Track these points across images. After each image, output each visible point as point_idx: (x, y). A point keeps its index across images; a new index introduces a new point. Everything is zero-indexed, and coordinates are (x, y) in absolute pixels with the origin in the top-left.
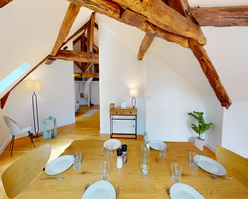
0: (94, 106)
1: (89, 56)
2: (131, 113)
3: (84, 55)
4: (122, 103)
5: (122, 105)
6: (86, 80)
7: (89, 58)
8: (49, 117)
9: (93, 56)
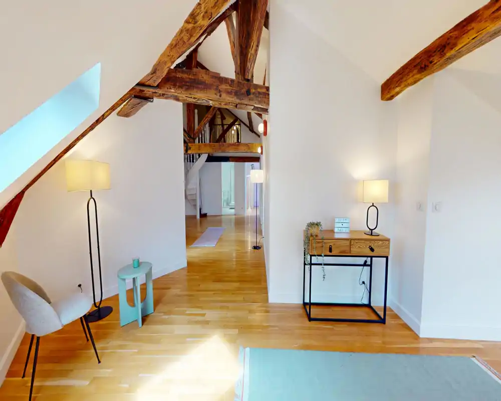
0: (208, 218)
1: (244, 90)
2: (372, 250)
3: (230, 86)
4: (337, 220)
5: (337, 225)
6: (193, 162)
7: (242, 94)
8: (134, 260)
9: (254, 91)
